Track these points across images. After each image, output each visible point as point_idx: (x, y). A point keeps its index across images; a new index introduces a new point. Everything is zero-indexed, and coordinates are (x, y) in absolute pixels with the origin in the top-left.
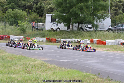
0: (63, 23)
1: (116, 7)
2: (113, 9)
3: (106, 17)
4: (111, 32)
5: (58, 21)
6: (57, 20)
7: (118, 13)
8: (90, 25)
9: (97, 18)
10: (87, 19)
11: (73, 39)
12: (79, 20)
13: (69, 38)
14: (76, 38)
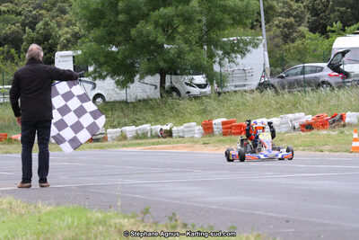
0: (112, 77)
1: (288, 15)
2: (277, 22)
3: (249, 48)
4: (269, 92)
5: (95, 71)
6: (91, 69)
7: (295, 34)
8: (200, 76)
9: (220, 52)
10: (190, 57)
11: (147, 127)
12: (162, 64)
13: (134, 123)
14: (157, 122)
